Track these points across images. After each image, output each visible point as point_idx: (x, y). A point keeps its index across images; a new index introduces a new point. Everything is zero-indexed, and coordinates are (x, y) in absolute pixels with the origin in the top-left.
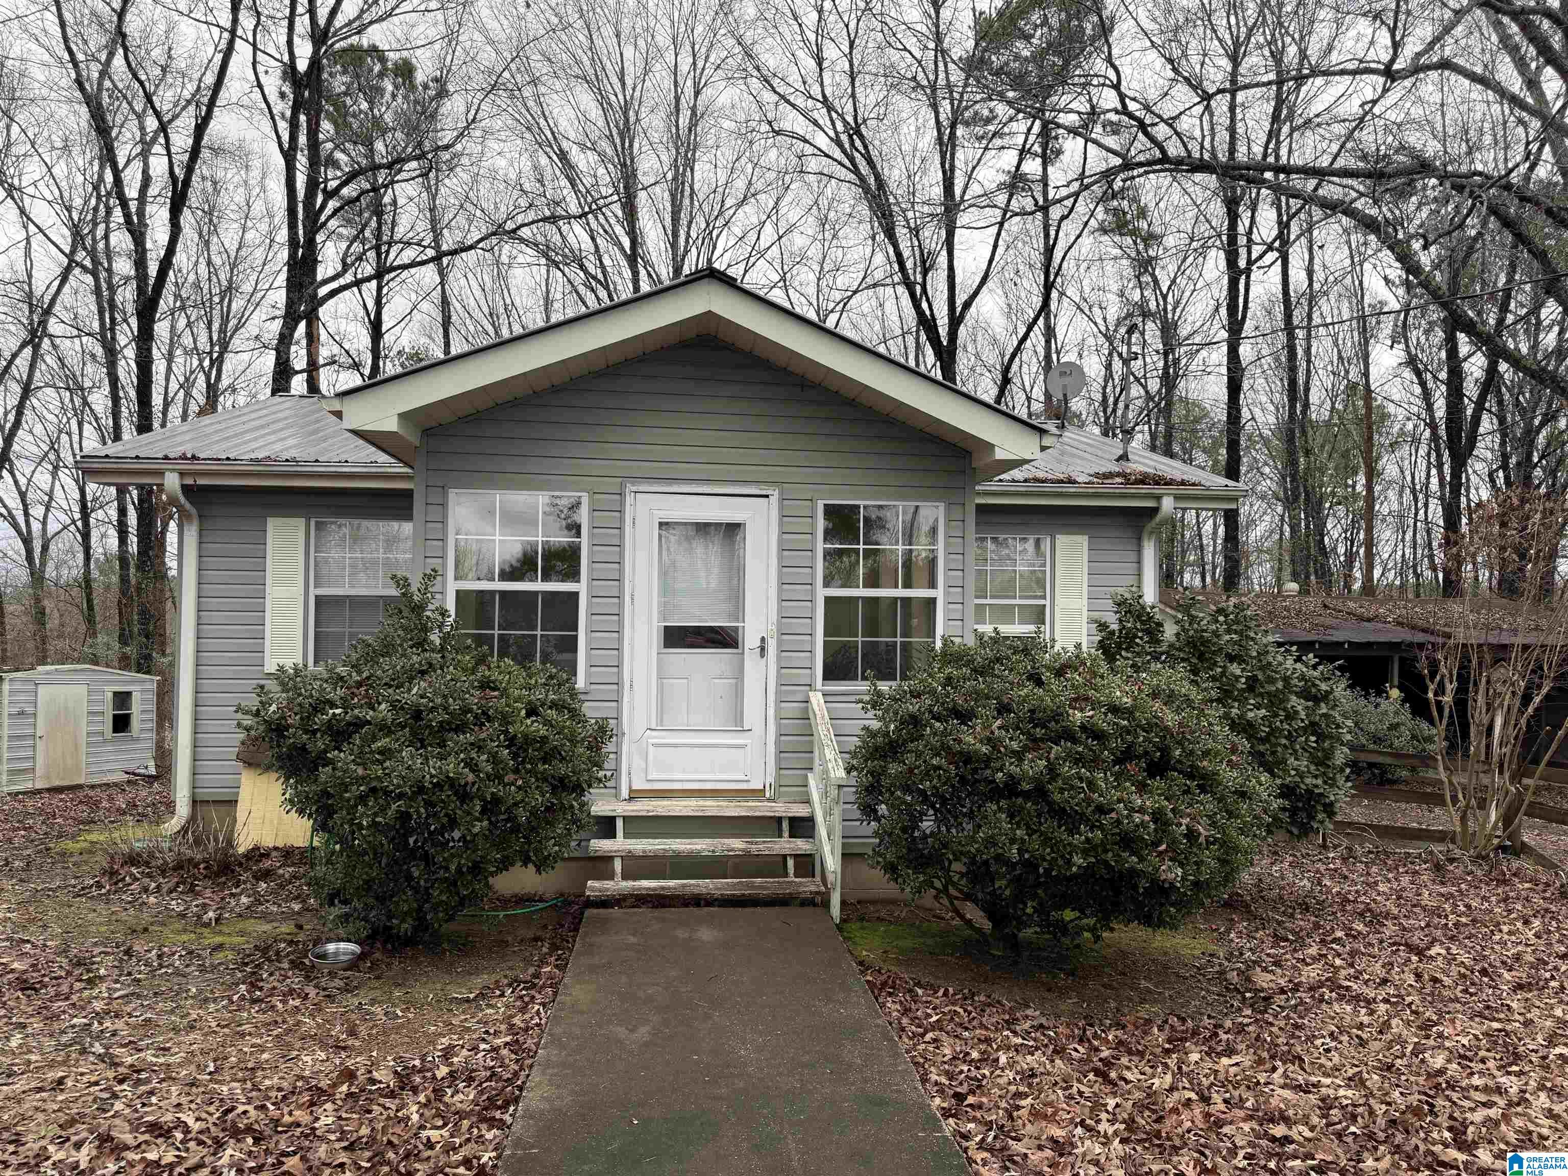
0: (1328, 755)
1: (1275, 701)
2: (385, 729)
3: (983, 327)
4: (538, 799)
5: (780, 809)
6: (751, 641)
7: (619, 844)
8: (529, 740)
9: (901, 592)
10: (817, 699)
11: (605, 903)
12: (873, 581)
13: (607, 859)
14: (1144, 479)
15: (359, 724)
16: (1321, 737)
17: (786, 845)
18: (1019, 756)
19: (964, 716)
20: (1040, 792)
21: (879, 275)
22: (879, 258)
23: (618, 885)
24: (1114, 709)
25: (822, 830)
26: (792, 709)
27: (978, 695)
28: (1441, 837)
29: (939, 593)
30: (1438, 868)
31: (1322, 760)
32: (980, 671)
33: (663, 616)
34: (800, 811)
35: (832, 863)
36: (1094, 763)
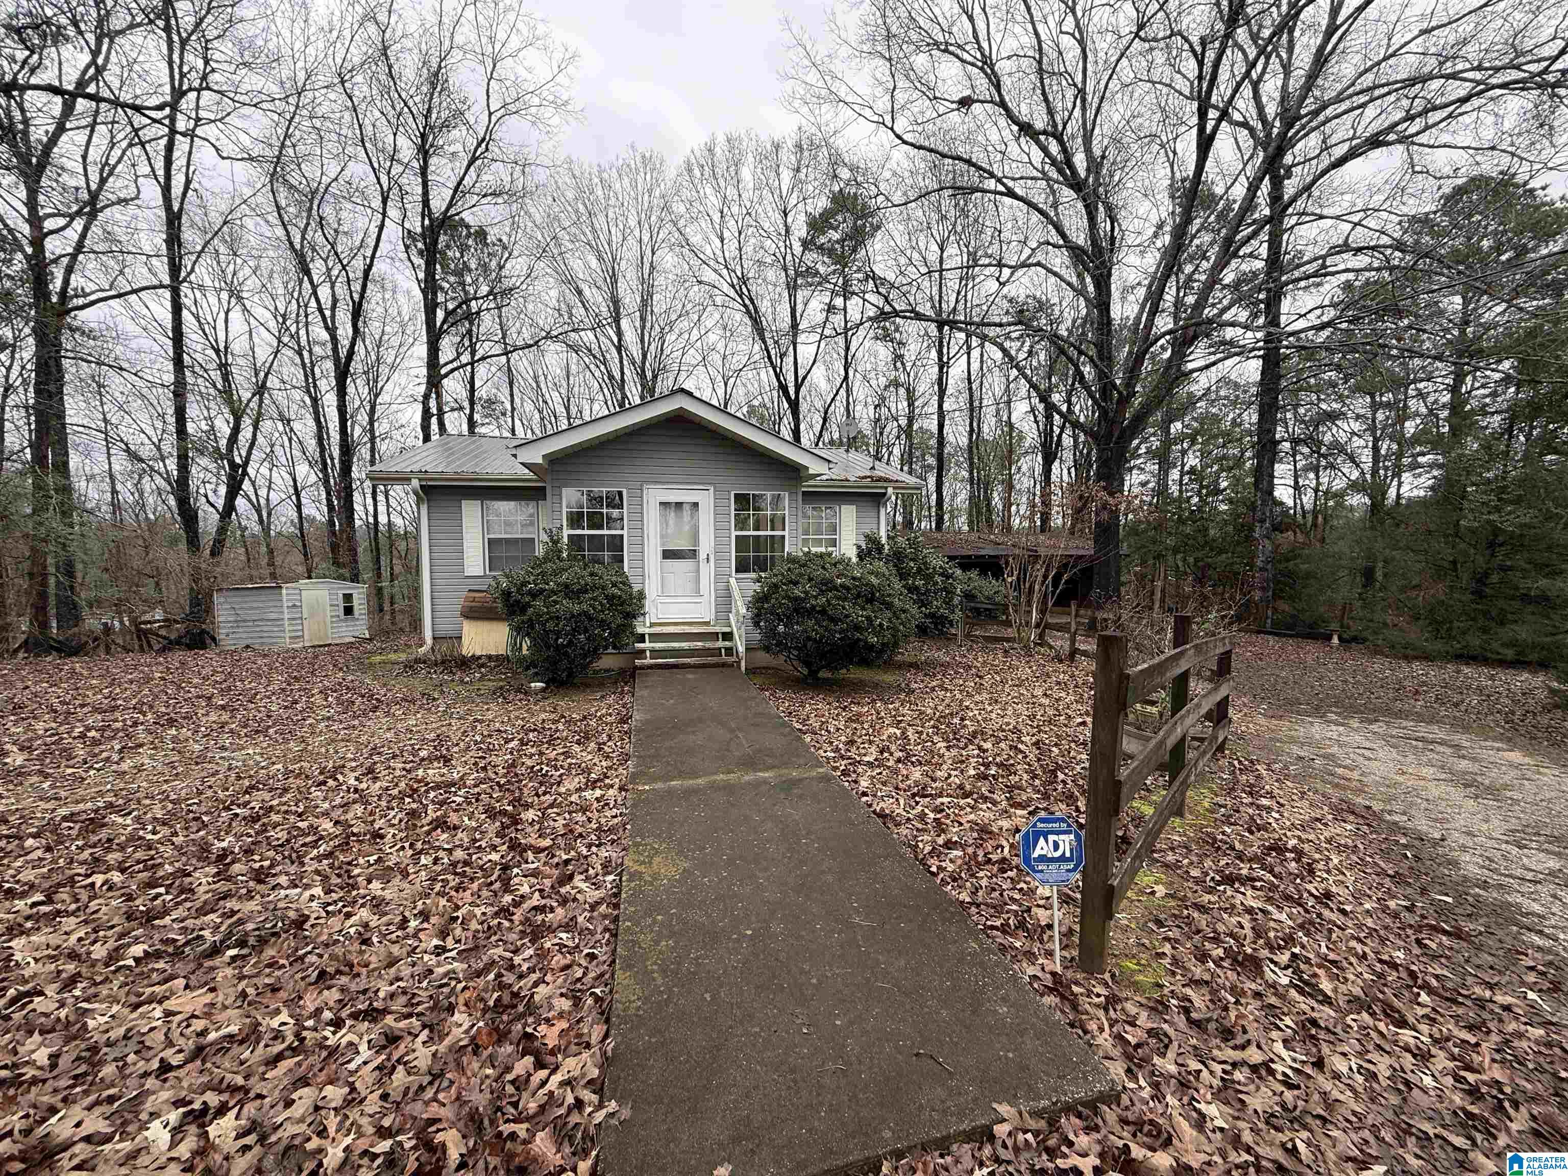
0: (951, 599)
1: (928, 578)
2: (554, 592)
3: (814, 387)
4: (619, 621)
5: (717, 629)
6: (702, 556)
7: (647, 645)
8: (614, 596)
9: (769, 533)
10: (733, 581)
11: (642, 668)
12: (757, 528)
13: (643, 651)
14: (880, 479)
15: (542, 591)
16: (948, 592)
17: (720, 644)
18: (816, 597)
19: (796, 583)
20: (823, 612)
21: (757, 357)
22: (757, 347)
23: (648, 661)
24: (854, 578)
25: (736, 636)
26: (722, 585)
27: (801, 575)
28: (1008, 640)
29: (786, 533)
30: (1006, 651)
31: (948, 602)
32: (804, 565)
33: (663, 545)
34: (727, 630)
35: (741, 649)
36: (845, 599)
